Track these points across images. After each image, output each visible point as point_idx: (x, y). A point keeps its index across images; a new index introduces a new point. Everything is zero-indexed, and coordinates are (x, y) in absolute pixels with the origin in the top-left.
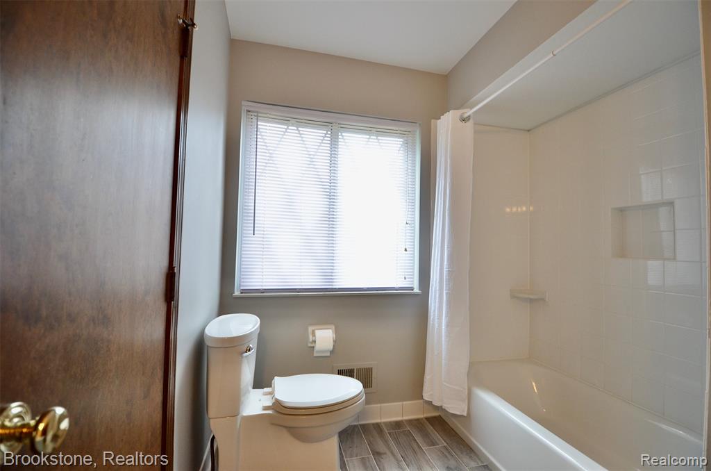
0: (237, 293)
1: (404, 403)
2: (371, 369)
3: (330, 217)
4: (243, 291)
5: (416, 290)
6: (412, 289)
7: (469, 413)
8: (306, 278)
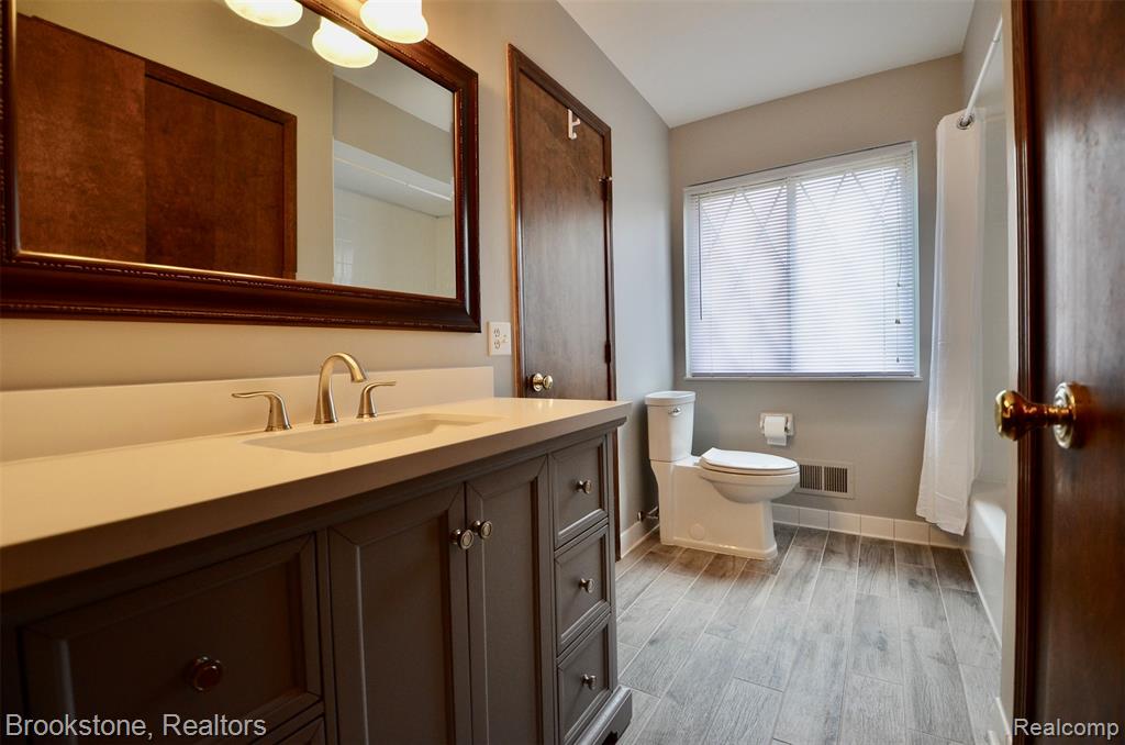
0: (688, 376)
1: (896, 520)
2: (844, 472)
3: (786, 289)
4: (694, 375)
5: (918, 376)
6: (911, 374)
7: (966, 531)
8: (758, 361)
